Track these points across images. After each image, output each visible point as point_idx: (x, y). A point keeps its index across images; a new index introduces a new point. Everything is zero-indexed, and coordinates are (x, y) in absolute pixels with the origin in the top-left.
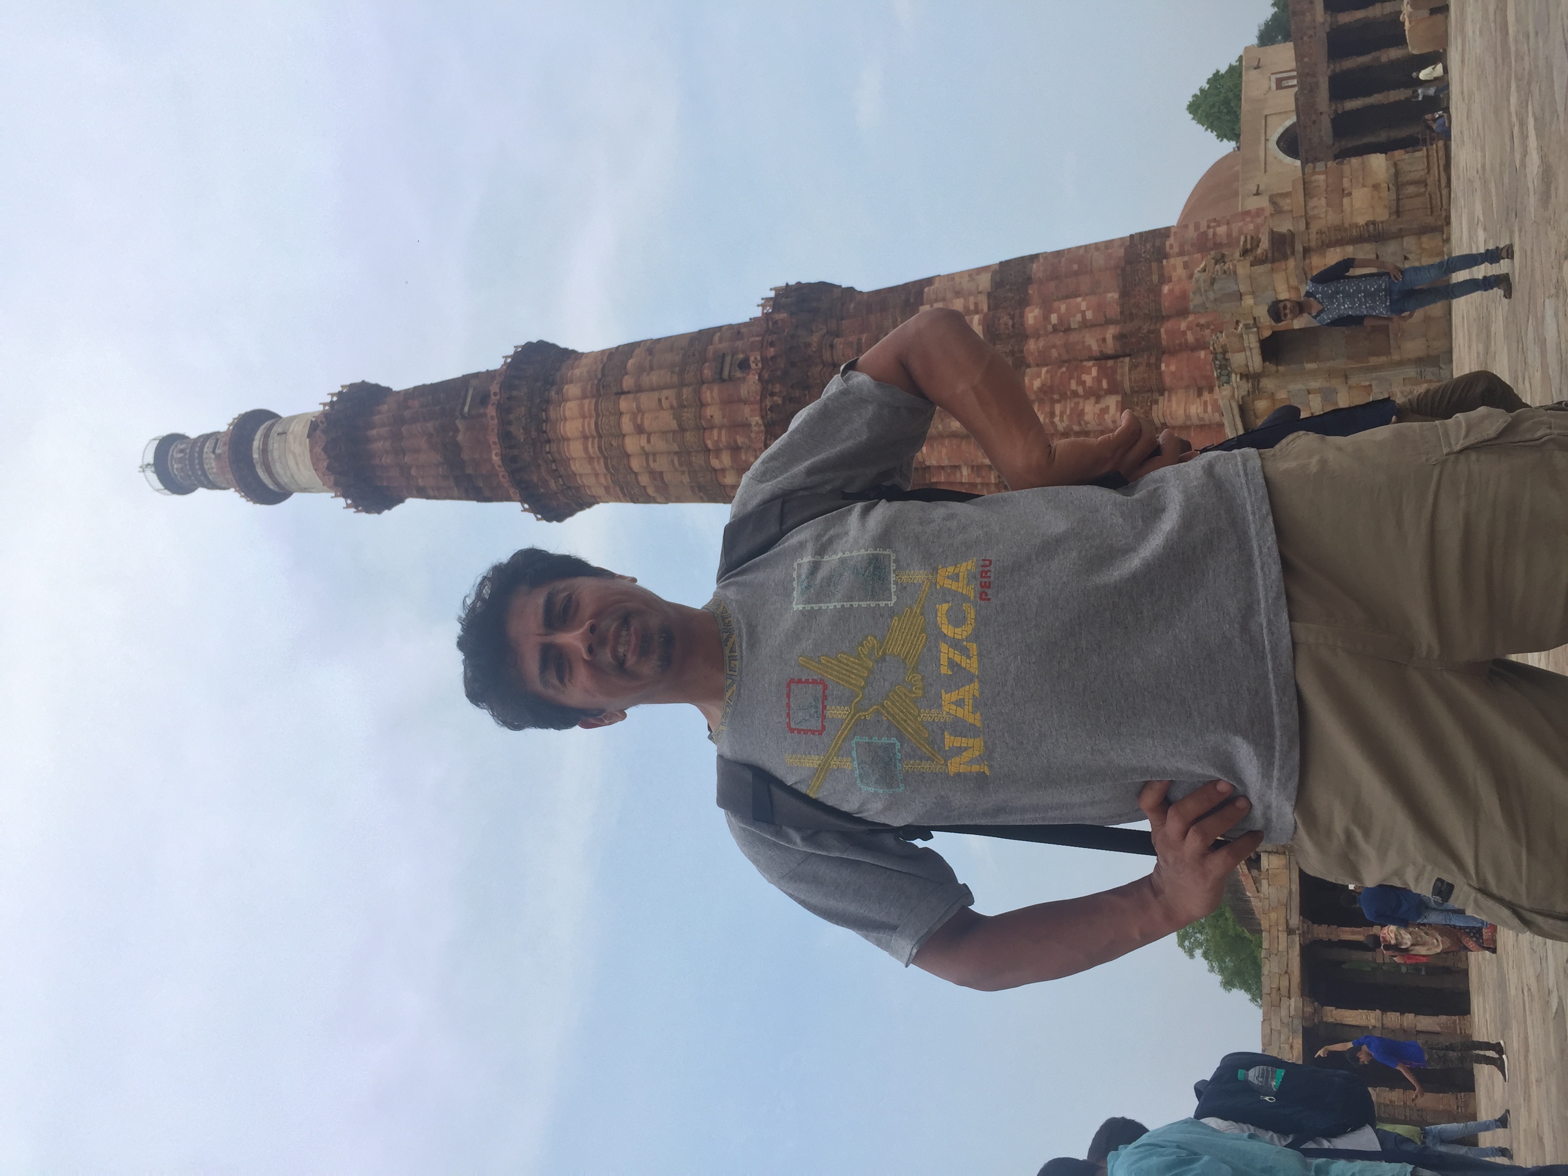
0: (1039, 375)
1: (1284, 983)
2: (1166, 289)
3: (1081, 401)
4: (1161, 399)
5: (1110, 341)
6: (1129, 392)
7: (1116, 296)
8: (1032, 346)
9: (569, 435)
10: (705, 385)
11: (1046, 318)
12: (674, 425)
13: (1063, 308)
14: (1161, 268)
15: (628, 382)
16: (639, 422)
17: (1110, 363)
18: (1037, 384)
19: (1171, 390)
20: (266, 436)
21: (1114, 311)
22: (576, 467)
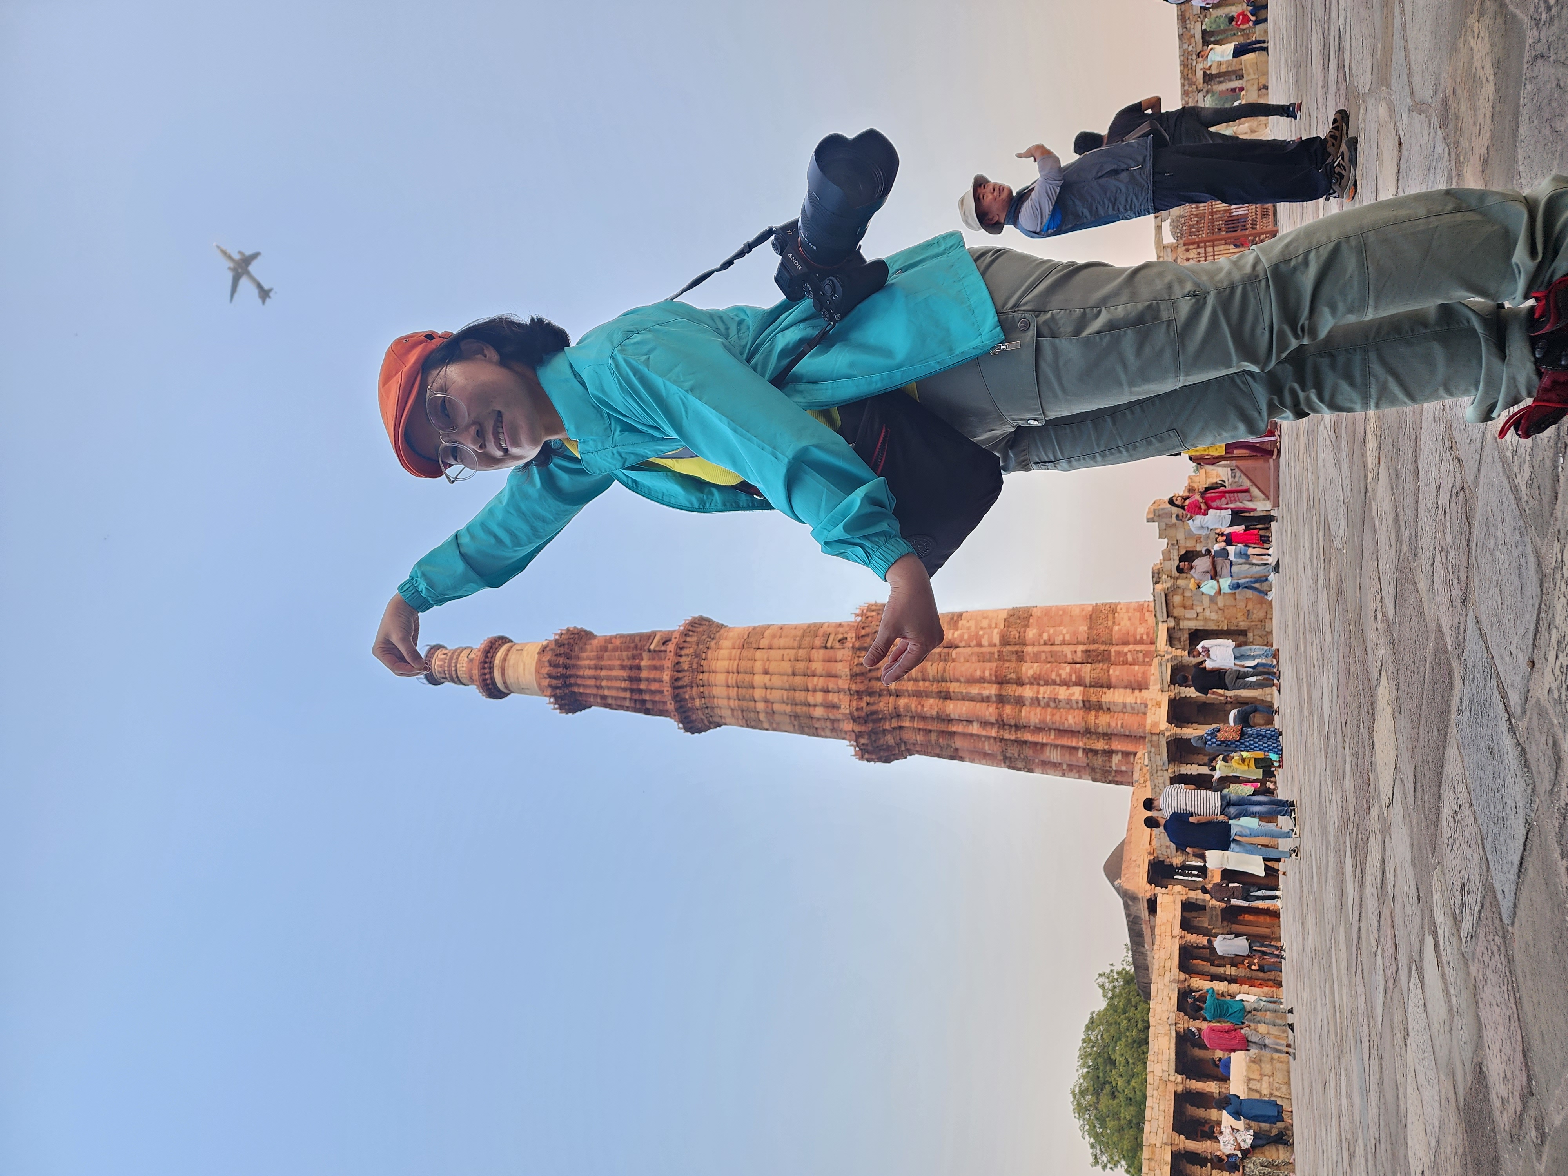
0: (1032, 667)
1: (1168, 965)
2: (1116, 628)
3: (1057, 687)
4: (1108, 692)
5: (1079, 654)
6: (1088, 685)
7: (1086, 628)
8: (1029, 649)
9: (718, 670)
10: (814, 650)
11: (1041, 635)
12: (790, 671)
13: (1052, 631)
14: (1114, 618)
15: (764, 643)
16: (766, 667)
17: (1078, 666)
18: (1030, 673)
19: (1115, 687)
20: (509, 650)
21: (1083, 637)
22: (716, 691)
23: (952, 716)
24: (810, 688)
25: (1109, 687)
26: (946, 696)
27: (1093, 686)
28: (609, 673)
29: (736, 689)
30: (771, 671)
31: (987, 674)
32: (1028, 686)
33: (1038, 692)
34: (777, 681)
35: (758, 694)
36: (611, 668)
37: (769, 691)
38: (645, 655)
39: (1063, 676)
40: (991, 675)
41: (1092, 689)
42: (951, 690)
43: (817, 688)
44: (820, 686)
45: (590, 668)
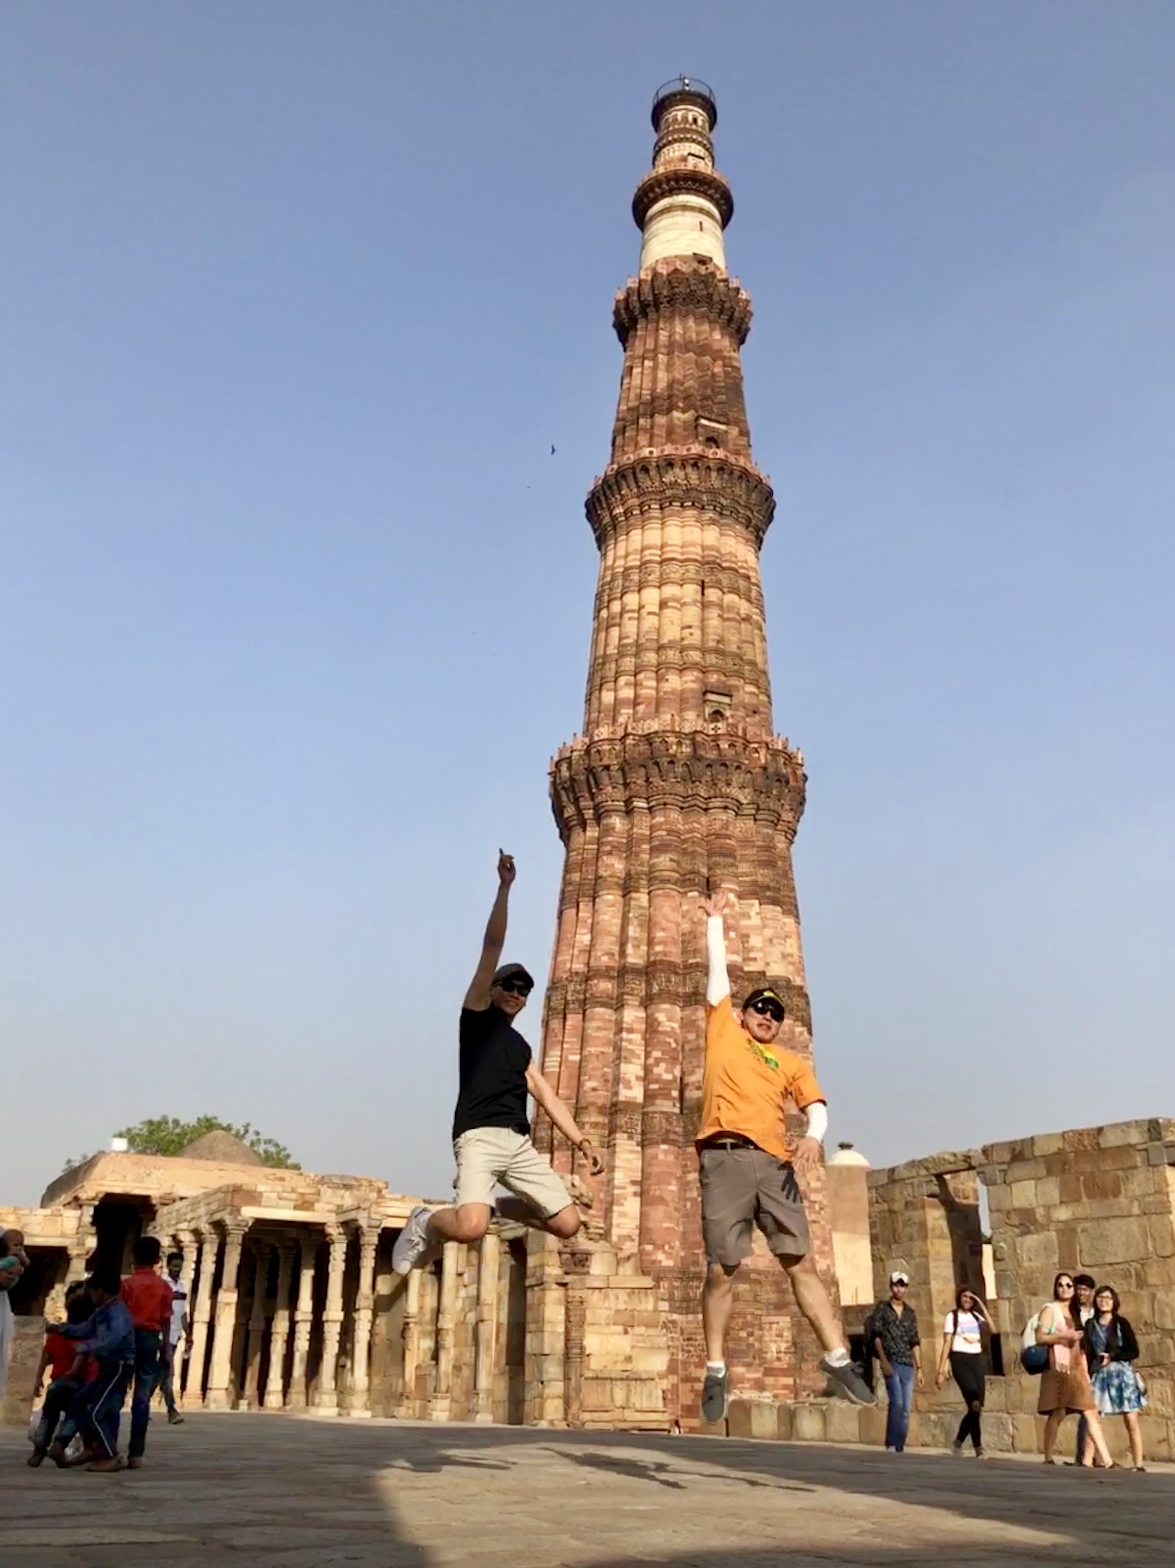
23: (597, 900)
24: (641, 676)
25: (643, 1145)
26: (627, 888)
27: (643, 1119)
28: (662, 366)
29: (638, 563)
30: (667, 612)
31: (659, 948)
32: (643, 1015)
33: (630, 1031)
34: (650, 622)
35: (632, 600)
36: (669, 367)
37: (636, 615)
38: (689, 415)
39: (656, 1070)
40: (657, 953)
41: (638, 1117)
42: (634, 895)
43: (638, 688)
44: (643, 692)
45: (670, 336)
